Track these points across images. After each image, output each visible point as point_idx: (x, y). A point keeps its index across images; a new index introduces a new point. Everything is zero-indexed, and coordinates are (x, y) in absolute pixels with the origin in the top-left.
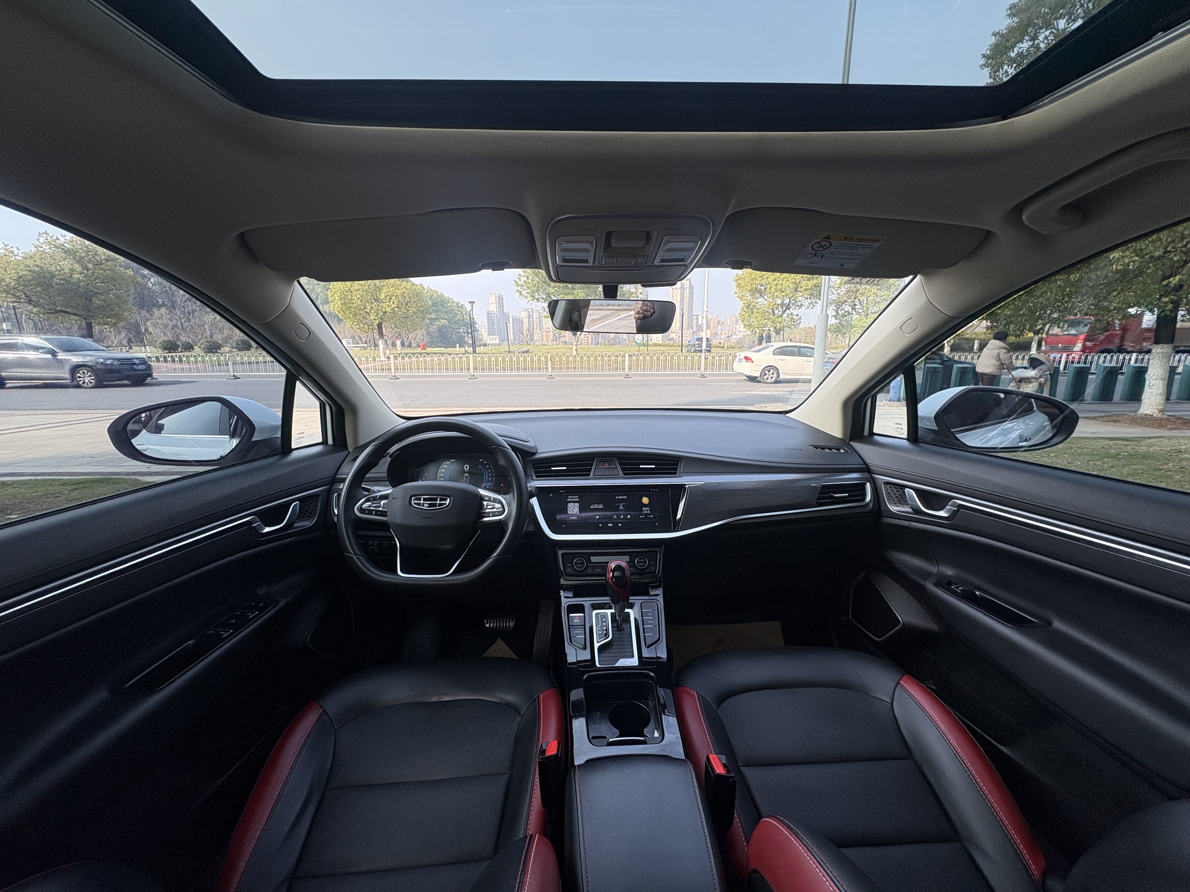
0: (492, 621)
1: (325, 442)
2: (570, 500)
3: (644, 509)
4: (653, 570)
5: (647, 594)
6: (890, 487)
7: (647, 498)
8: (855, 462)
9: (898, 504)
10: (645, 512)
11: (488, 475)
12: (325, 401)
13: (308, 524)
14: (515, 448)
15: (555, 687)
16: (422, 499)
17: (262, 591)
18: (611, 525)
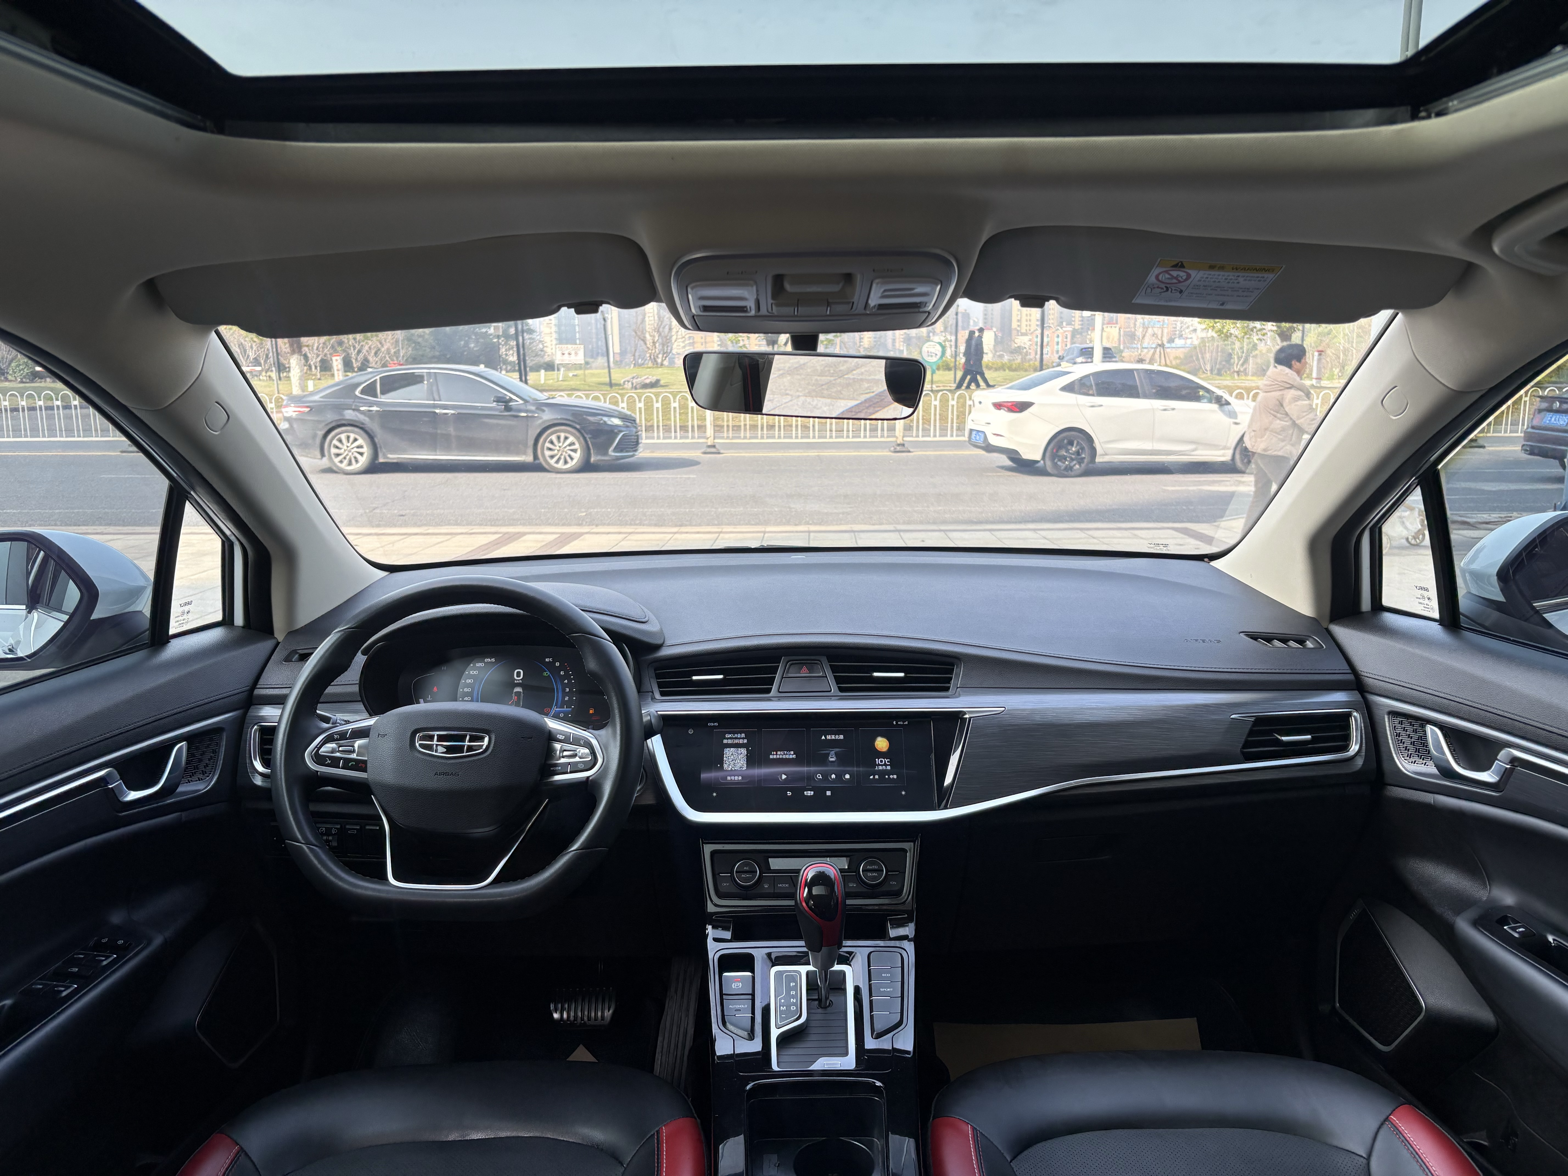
0: (566, 1006)
1: (227, 620)
2: (730, 741)
3: (878, 761)
4: (897, 888)
5: (882, 935)
6: (1401, 723)
7: (885, 740)
8: (1335, 668)
9: (1417, 759)
10: (880, 768)
11: (564, 690)
12: (233, 538)
13: (200, 786)
14: (618, 637)
15: (693, 1117)
16: (436, 737)
17: (117, 918)
18: (810, 793)
